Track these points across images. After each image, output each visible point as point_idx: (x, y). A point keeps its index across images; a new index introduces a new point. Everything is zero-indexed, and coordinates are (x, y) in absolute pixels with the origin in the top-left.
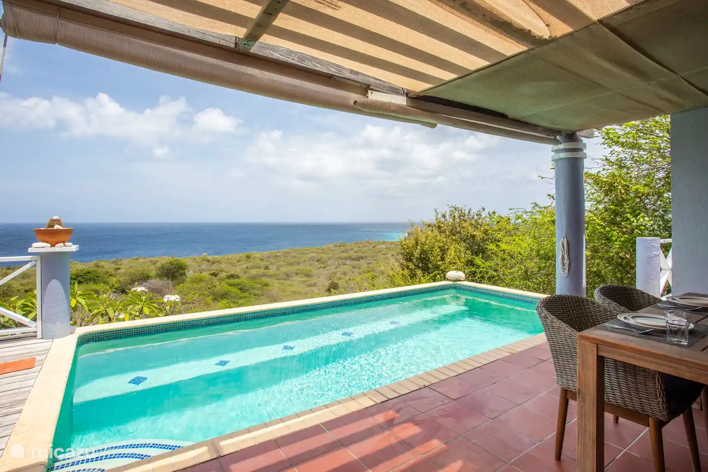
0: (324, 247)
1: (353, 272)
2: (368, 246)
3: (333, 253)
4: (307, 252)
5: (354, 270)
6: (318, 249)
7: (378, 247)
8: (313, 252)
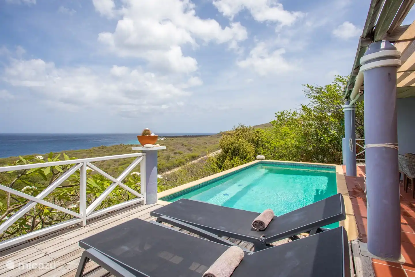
0: (91, 149)
1: (115, 164)
2: (121, 148)
3: (99, 152)
4: (79, 153)
5: (115, 163)
6: (87, 151)
7: (128, 148)
8: (85, 153)
